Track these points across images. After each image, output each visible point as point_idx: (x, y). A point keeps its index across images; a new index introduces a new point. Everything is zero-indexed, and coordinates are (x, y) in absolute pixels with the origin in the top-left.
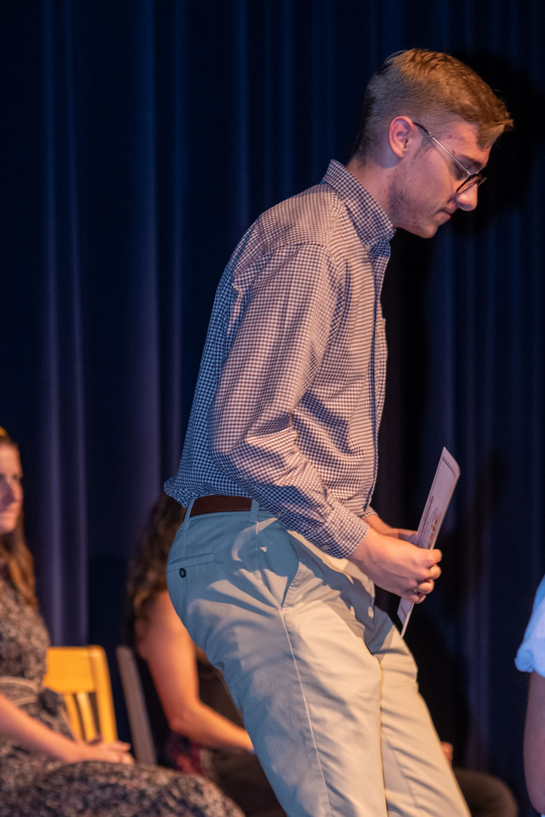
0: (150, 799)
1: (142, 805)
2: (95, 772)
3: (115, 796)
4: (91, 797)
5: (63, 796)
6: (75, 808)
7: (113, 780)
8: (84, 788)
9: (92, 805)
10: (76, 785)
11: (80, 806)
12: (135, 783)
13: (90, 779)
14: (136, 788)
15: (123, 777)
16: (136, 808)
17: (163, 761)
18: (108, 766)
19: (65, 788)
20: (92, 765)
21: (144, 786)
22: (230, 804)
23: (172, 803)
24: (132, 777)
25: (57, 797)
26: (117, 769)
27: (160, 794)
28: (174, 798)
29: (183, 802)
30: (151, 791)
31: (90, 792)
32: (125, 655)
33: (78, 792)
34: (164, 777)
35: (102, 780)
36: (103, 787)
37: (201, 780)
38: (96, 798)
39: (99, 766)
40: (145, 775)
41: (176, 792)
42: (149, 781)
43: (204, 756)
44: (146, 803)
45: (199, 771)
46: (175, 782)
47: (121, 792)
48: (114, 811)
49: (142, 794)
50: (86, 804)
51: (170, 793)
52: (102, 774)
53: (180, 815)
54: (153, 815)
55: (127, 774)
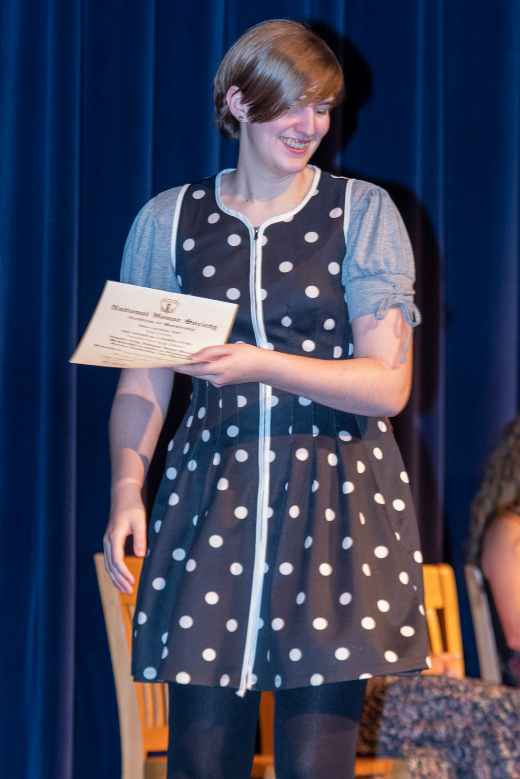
0: (483, 711)
1: (474, 717)
2: (431, 686)
3: (449, 708)
4: (426, 709)
5: (400, 706)
6: (410, 718)
7: (448, 692)
8: (420, 699)
9: (427, 715)
10: (412, 696)
11: (415, 717)
12: (469, 695)
13: (426, 692)
14: (470, 701)
15: (458, 690)
16: (469, 720)
18: (444, 680)
19: (402, 699)
20: (428, 678)
21: (477, 699)
23: (503, 716)
24: (466, 691)
25: (394, 708)
26: (451, 683)
27: (492, 706)
28: (506, 711)
30: (484, 704)
31: (426, 703)
33: (414, 703)
34: (499, 693)
35: (436, 693)
36: (437, 700)
38: (431, 708)
39: (435, 680)
40: (478, 690)
41: (508, 706)
42: (482, 695)
44: (479, 715)
46: (508, 696)
47: (454, 704)
48: (448, 722)
49: (475, 707)
50: (421, 715)
51: (502, 706)
52: (438, 688)
53: (511, 728)
54: (485, 727)
55: (462, 688)
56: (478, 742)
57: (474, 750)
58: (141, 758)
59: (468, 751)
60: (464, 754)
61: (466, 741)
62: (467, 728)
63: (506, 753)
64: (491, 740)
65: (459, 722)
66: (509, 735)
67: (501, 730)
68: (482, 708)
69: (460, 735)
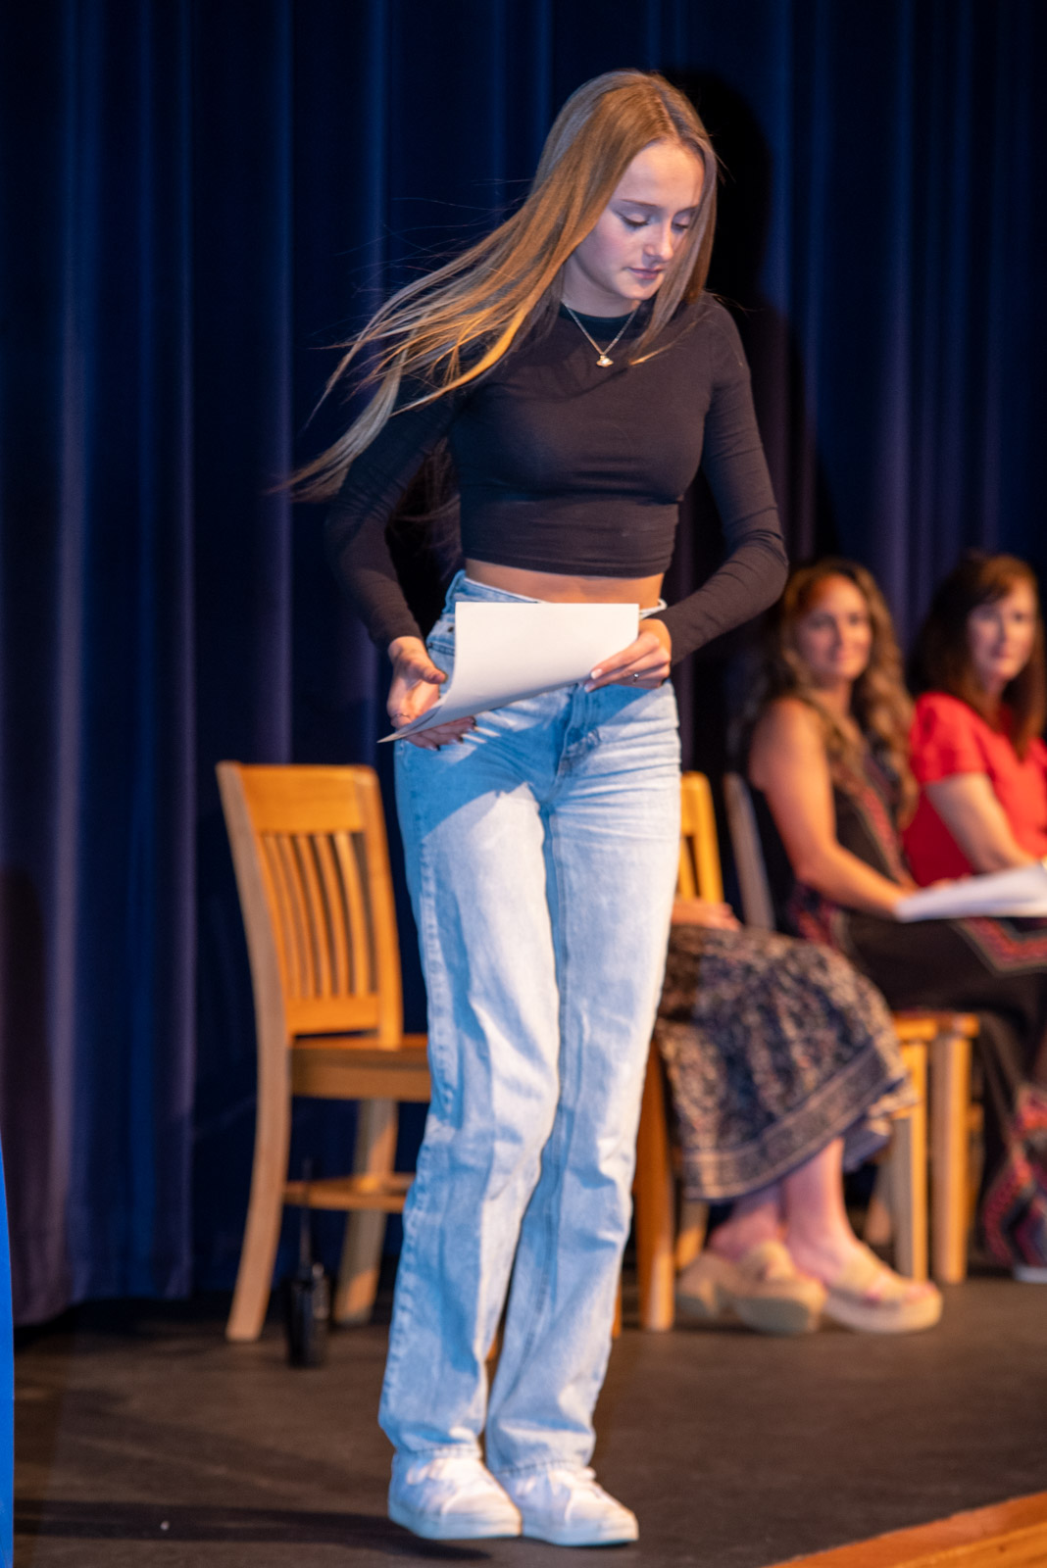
3: (714, 972)
16: (739, 988)
17: (784, 926)
22: (865, 984)
23: (787, 981)
27: (771, 970)
29: (802, 981)
30: (760, 966)
32: (734, 785)
34: (778, 947)
37: (825, 952)
40: (752, 945)
41: (793, 968)
43: (837, 920)
44: (754, 982)
45: (828, 939)
46: (792, 955)
49: (749, 970)
53: (799, 998)
54: (762, 998)
55: (728, 942)
56: (753, 1018)
57: (747, 1030)
58: (285, 1042)
59: (738, 1030)
60: (732, 1035)
61: (736, 1018)
62: (739, 1001)
63: (790, 1030)
64: (770, 1016)
65: (727, 991)
66: (796, 1007)
67: (784, 1002)
68: (757, 973)
69: (727, 1010)
